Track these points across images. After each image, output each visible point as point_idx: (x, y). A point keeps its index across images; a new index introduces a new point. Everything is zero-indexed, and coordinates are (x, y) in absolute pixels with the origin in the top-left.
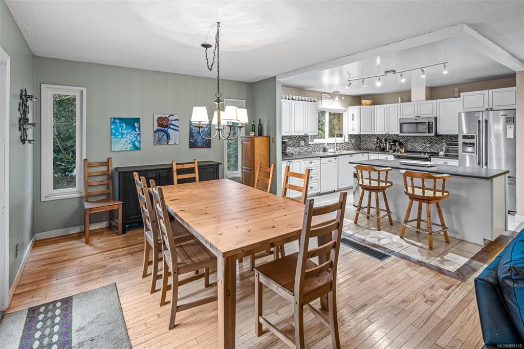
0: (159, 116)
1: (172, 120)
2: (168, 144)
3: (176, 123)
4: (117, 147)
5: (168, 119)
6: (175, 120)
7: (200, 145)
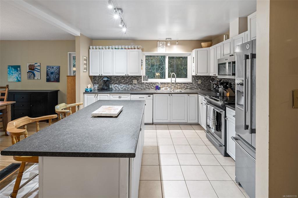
1: (36, 66)
2: (34, 79)
3: (39, 68)
4: (10, 80)
5: (34, 65)
6: (38, 66)
7: (52, 80)
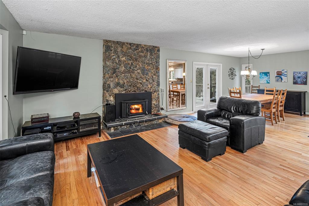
0: (277, 71)
1: (283, 72)
2: (281, 82)
3: (286, 73)
4: (262, 82)
5: (281, 72)
7: (299, 83)
